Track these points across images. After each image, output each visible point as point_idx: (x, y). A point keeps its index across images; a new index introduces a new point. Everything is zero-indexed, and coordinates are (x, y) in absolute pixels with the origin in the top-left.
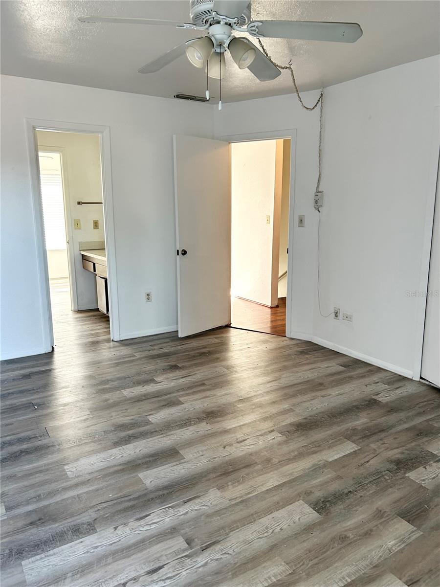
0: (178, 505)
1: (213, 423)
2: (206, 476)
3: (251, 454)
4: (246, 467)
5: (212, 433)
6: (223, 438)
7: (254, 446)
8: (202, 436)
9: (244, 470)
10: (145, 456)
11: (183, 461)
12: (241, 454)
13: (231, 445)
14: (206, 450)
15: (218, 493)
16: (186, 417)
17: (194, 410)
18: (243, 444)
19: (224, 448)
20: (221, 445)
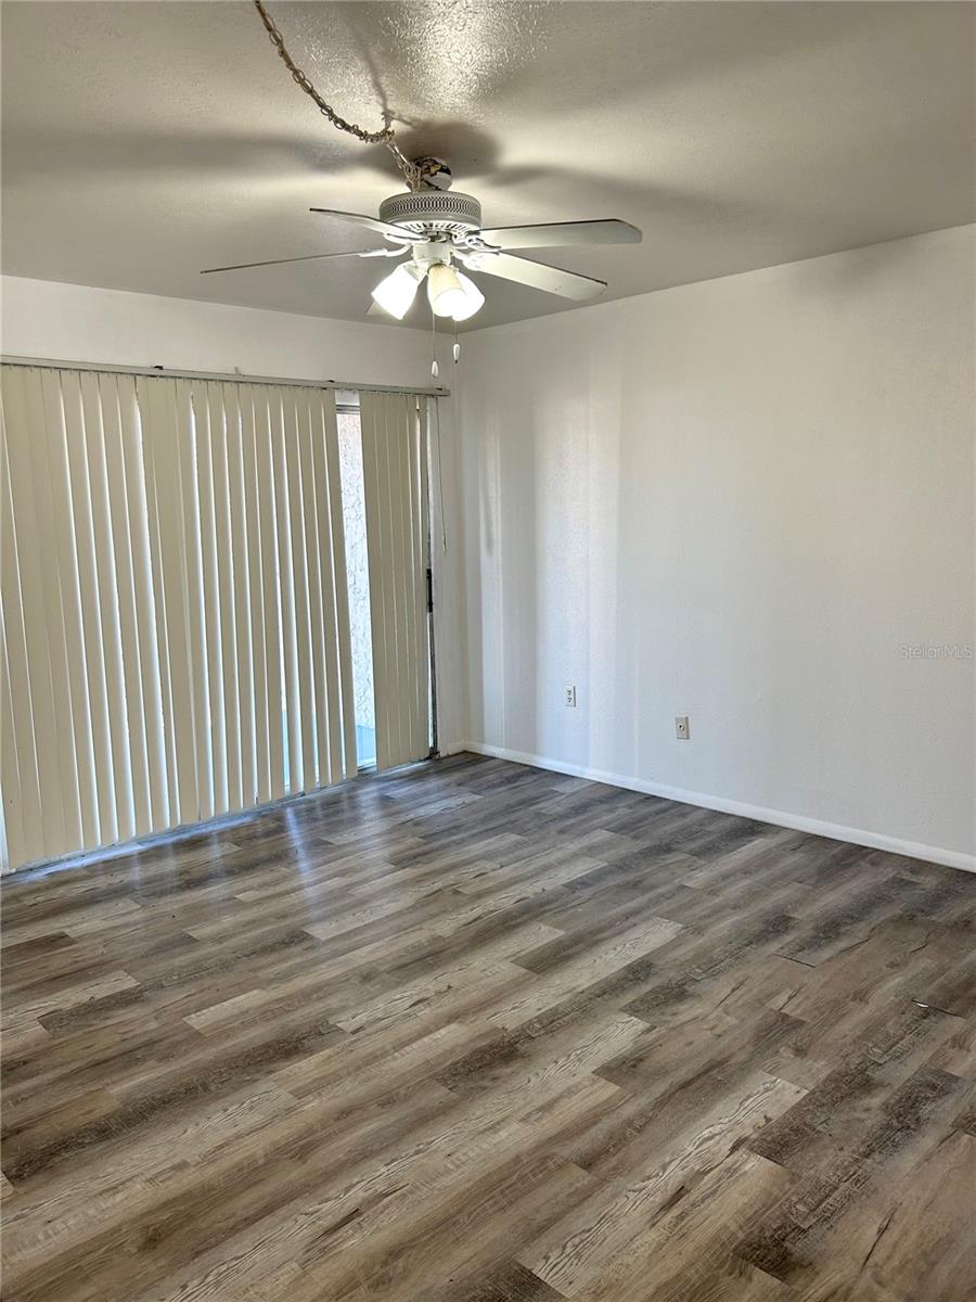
0: (486, 914)
1: (491, 1031)
2: (466, 947)
3: (398, 984)
4: (406, 965)
5: (485, 1009)
6: (457, 1004)
7: (394, 998)
8: (500, 1000)
9: (408, 961)
10: (577, 955)
11: (513, 958)
12: (416, 981)
13: (439, 993)
14: (481, 979)
15: (438, 933)
16: (561, 1036)
17: (555, 1058)
18: (416, 998)
19: (449, 987)
20: (458, 990)
